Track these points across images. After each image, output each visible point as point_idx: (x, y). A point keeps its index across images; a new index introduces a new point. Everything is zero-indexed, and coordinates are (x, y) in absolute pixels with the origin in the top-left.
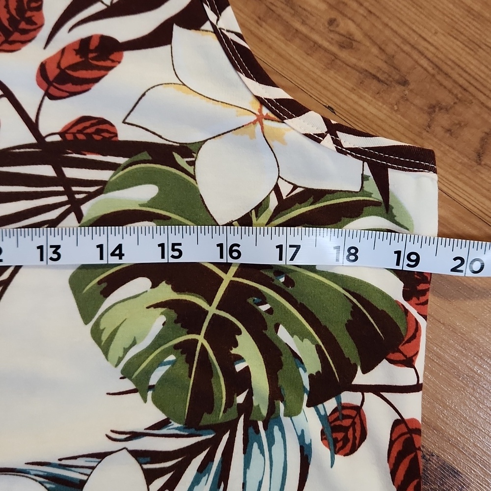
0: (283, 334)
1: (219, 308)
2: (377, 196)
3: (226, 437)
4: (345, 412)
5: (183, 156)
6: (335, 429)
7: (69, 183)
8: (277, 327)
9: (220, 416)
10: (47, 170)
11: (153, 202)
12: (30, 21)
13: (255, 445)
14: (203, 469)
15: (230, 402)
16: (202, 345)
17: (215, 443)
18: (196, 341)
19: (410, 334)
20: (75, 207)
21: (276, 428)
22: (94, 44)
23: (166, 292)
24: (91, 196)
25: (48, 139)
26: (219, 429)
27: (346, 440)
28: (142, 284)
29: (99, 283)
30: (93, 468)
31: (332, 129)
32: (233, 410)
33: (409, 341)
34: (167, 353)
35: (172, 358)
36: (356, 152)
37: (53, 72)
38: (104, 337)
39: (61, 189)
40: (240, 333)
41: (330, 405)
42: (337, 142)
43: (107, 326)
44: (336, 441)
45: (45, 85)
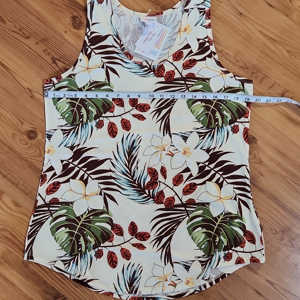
0: (224, 112)
1: (213, 107)
2: (242, 88)
3: (214, 130)
4: (236, 126)
5: (208, 80)
6: (233, 129)
7: (187, 84)
8: (223, 111)
9: (213, 126)
10: (183, 82)
11: (202, 88)
12: (181, 56)
13: (219, 132)
14: (209, 135)
15: (215, 124)
16: (210, 114)
17: (211, 131)
18: (209, 113)
19: (248, 112)
20: (188, 89)
21: (223, 129)
22: (192, 60)
23: (204, 104)
24: (191, 87)
25: (183, 77)
26: (213, 129)
27: (235, 131)
28: (199, 102)
29: (192, 102)
30: (190, 134)
31: (235, 76)
32: (215, 125)
33: (247, 114)
34: (203, 115)
35: (204, 116)
36: (239, 80)
37: (185, 65)
38: (193, 111)
39: (185, 85)
40: (217, 112)
41: (233, 125)
42: (235, 78)
43: (193, 110)
44: (233, 131)
45: (183, 67)
